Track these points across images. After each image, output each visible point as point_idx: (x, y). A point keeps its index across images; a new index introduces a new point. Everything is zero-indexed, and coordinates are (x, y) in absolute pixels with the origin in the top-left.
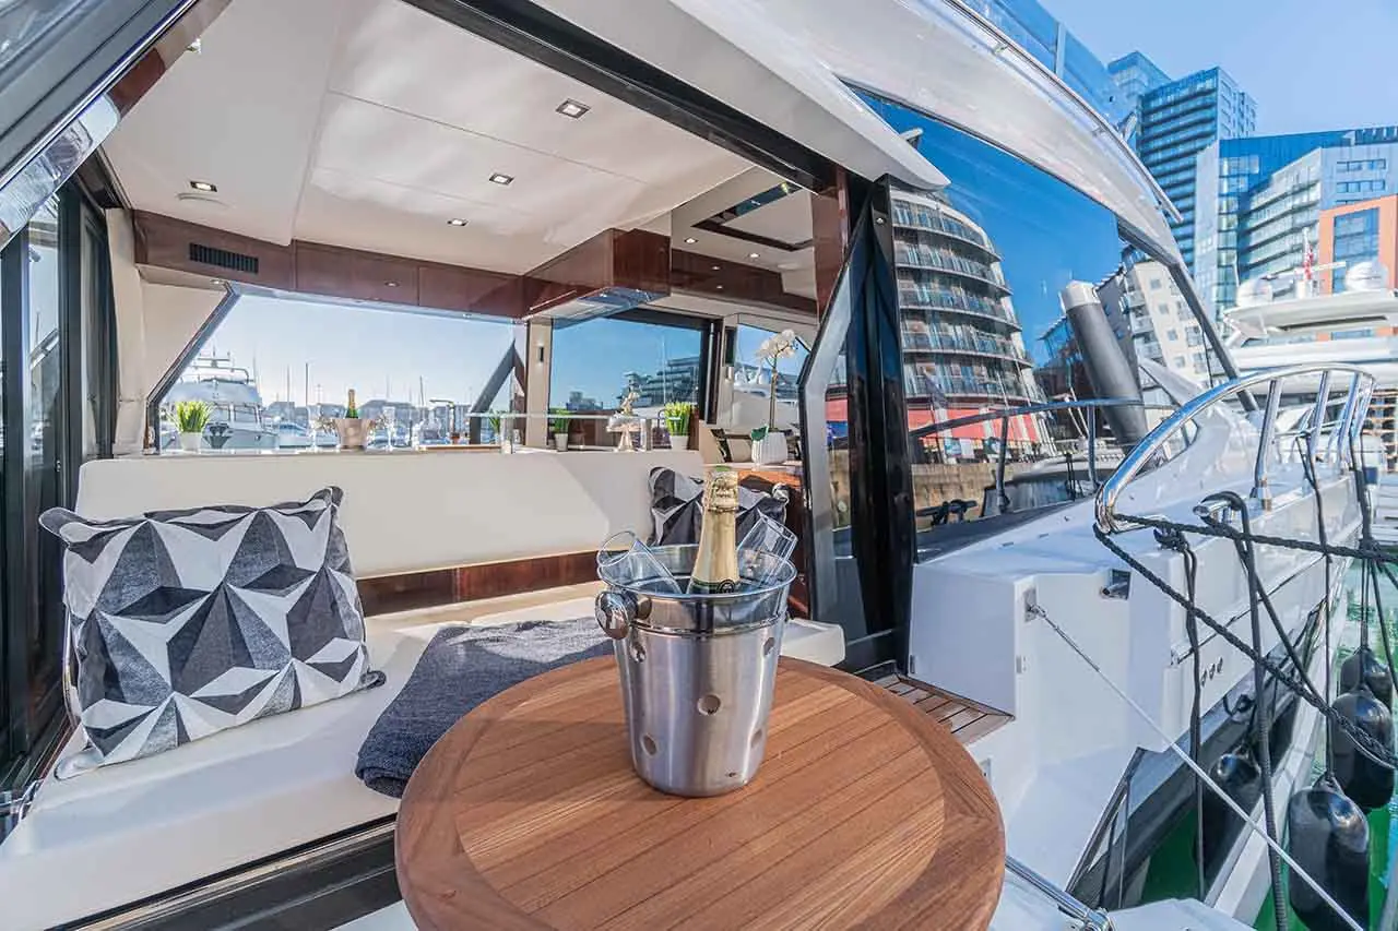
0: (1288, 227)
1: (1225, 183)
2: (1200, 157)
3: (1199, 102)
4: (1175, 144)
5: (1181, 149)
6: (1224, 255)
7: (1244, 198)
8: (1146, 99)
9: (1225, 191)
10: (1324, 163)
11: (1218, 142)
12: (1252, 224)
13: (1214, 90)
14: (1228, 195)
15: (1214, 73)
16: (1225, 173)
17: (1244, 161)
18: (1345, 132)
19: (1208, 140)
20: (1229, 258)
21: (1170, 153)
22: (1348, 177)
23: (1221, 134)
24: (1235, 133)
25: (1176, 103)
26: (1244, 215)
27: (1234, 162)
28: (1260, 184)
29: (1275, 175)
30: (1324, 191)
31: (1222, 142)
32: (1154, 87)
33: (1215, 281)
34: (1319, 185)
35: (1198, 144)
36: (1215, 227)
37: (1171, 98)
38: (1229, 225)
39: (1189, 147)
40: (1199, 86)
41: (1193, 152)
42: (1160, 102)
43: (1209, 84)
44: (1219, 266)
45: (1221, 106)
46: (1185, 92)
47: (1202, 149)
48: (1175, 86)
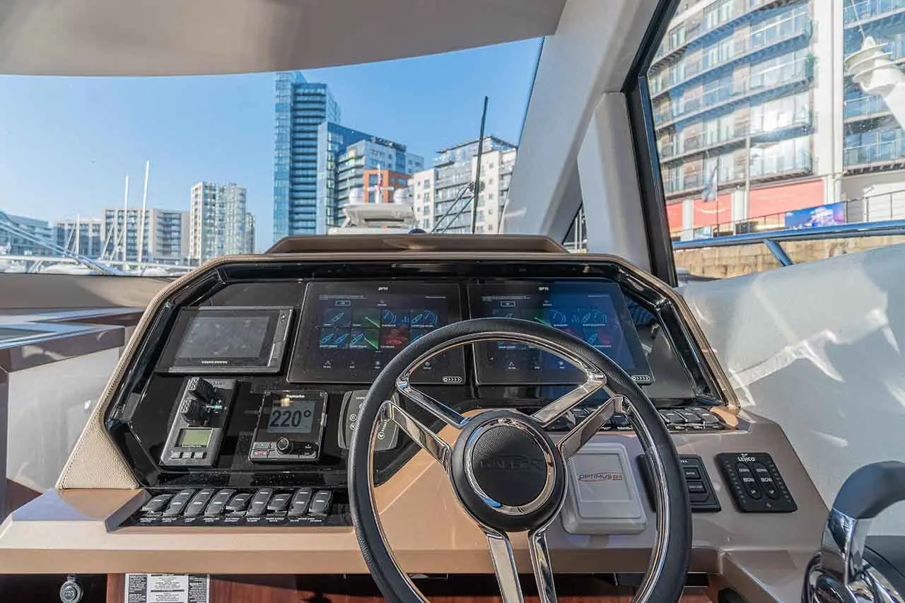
0: (353, 175)
1: (330, 145)
2: (319, 127)
3: (318, 99)
4: (308, 117)
5: (311, 121)
6: (329, 182)
7: (337, 155)
8: (296, 86)
9: (330, 149)
10: (366, 149)
11: (326, 123)
12: (340, 169)
13: (324, 96)
14: (331, 151)
15: (324, 86)
16: (330, 139)
17: (337, 136)
18: (372, 136)
19: (323, 120)
20: (331, 184)
21: (306, 121)
22: (374, 157)
23: (328, 119)
24: (332, 121)
25: (309, 95)
26: (337, 164)
27: (333, 135)
28: (343, 151)
29: (348, 148)
30: (366, 161)
31: (329, 123)
32: (299, 82)
33: (326, 195)
34: (364, 158)
35: (319, 121)
36: (325, 168)
37: (306, 91)
38: (332, 167)
39: (315, 121)
40: (319, 91)
41: (316, 124)
42: (301, 91)
43: (323, 91)
44: (327, 187)
45: (327, 104)
46: (312, 91)
47: (320, 124)
48: (308, 86)
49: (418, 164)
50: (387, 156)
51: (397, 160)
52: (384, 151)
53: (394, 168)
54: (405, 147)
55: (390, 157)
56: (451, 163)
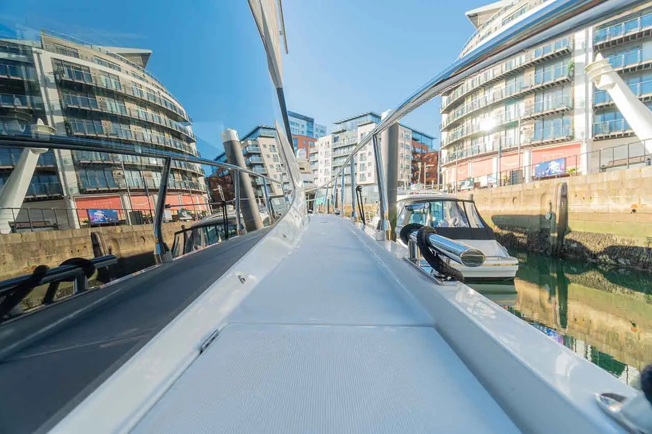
49: (322, 131)
50: (300, 125)
51: (308, 129)
52: (299, 122)
53: (305, 134)
54: (313, 119)
55: (303, 126)
56: (344, 131)
